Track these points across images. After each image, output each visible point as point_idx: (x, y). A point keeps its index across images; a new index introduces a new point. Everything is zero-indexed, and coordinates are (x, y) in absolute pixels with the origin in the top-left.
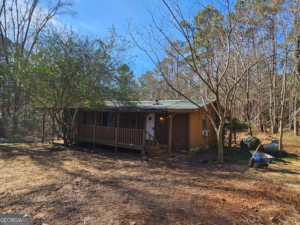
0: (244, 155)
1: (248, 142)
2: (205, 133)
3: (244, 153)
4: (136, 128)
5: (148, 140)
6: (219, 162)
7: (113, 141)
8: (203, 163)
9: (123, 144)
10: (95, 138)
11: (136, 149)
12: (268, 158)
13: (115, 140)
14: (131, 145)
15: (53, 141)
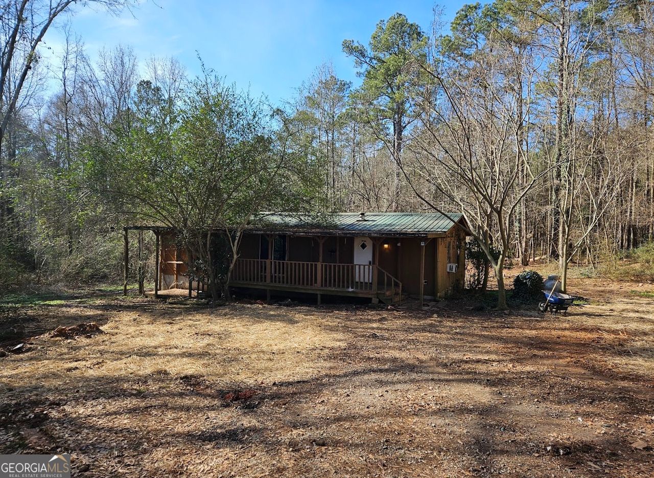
0: (523, 298)
1: (527, 279)
2: (451, 269)
3: (523, 296)
4: (338, 262)
5: (358, 282)
6: (502, 308)
7: (311, 285)
8: (478, 310)
9: (333, 289)
10: (272, 281)
11: (360, 296)
12: (566, 298)
13: (316, 282)
14: (350, 290)
15: (156, 292)
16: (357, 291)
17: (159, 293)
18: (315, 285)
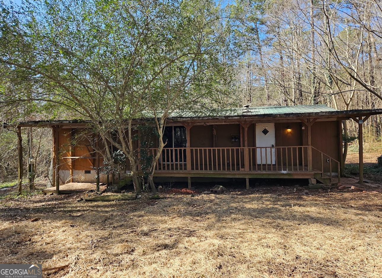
11: (295, 177)
14: (283, 172)
15: (58, 188)
16: (292, 172)
17: (62, 188)
18: (243, 169)
